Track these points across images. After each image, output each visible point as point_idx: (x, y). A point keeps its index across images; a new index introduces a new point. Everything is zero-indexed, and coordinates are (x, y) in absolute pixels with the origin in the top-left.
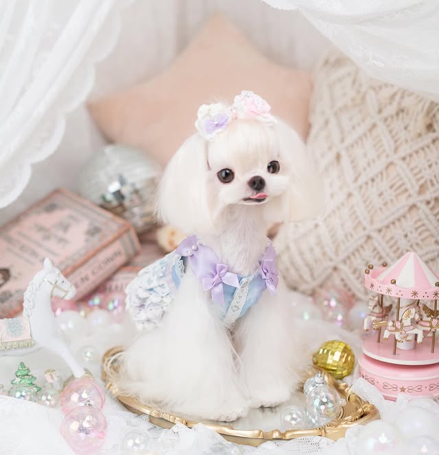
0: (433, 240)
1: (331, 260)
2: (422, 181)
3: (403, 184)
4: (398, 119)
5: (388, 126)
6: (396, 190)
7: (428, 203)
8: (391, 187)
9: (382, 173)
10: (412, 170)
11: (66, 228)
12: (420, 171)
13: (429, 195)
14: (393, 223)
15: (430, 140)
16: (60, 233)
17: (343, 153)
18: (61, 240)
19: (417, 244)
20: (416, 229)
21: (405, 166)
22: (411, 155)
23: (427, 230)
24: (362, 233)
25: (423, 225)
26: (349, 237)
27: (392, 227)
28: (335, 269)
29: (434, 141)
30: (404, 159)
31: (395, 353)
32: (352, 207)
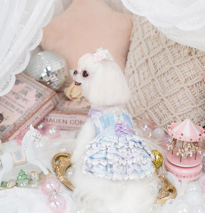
0: (191, 103)
1: (144, 107)
2: (186, 77)
3: (178, 78)
4: (175, 47)
5: (170, 50)
6: (174, 80)
7: (189, 87)
8: (172, 79)
9: (168, 72)
10: (181, 72)
11: (26, 94)
12: (185, 73)
13: (189, 83)
14: (173, 94)
15: (190, 59)
16: (23, 96)
17: (149, 60)
18: (24, 99)
19: (184, 105)
20: (183, 98)
21: (178, 70)
22: (181, 65)
23: (188, 99)
24: (159, 98)
25: (187, 96)
26: (153, 99)
27: (173, 96)
28: (146, 111)
29: (191, 60)
30: (178, 66)
31: (181, 161)
32: (154, 85)
